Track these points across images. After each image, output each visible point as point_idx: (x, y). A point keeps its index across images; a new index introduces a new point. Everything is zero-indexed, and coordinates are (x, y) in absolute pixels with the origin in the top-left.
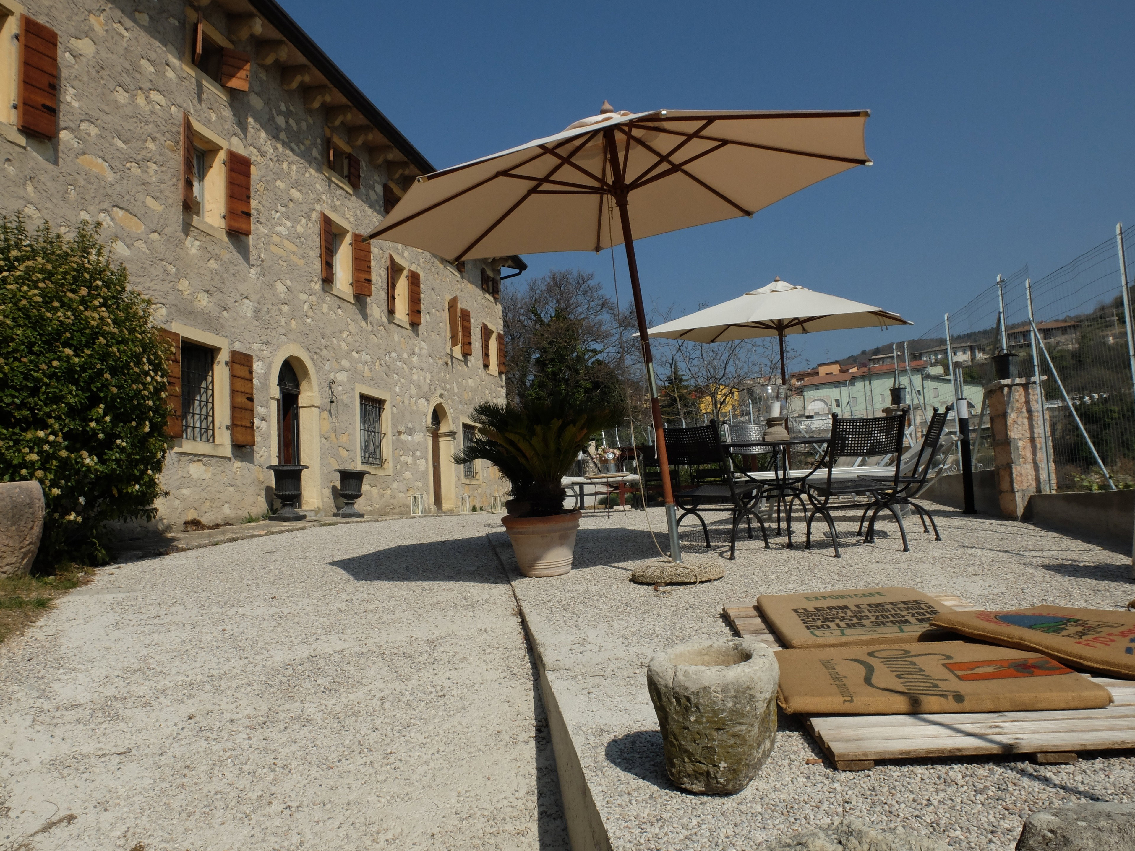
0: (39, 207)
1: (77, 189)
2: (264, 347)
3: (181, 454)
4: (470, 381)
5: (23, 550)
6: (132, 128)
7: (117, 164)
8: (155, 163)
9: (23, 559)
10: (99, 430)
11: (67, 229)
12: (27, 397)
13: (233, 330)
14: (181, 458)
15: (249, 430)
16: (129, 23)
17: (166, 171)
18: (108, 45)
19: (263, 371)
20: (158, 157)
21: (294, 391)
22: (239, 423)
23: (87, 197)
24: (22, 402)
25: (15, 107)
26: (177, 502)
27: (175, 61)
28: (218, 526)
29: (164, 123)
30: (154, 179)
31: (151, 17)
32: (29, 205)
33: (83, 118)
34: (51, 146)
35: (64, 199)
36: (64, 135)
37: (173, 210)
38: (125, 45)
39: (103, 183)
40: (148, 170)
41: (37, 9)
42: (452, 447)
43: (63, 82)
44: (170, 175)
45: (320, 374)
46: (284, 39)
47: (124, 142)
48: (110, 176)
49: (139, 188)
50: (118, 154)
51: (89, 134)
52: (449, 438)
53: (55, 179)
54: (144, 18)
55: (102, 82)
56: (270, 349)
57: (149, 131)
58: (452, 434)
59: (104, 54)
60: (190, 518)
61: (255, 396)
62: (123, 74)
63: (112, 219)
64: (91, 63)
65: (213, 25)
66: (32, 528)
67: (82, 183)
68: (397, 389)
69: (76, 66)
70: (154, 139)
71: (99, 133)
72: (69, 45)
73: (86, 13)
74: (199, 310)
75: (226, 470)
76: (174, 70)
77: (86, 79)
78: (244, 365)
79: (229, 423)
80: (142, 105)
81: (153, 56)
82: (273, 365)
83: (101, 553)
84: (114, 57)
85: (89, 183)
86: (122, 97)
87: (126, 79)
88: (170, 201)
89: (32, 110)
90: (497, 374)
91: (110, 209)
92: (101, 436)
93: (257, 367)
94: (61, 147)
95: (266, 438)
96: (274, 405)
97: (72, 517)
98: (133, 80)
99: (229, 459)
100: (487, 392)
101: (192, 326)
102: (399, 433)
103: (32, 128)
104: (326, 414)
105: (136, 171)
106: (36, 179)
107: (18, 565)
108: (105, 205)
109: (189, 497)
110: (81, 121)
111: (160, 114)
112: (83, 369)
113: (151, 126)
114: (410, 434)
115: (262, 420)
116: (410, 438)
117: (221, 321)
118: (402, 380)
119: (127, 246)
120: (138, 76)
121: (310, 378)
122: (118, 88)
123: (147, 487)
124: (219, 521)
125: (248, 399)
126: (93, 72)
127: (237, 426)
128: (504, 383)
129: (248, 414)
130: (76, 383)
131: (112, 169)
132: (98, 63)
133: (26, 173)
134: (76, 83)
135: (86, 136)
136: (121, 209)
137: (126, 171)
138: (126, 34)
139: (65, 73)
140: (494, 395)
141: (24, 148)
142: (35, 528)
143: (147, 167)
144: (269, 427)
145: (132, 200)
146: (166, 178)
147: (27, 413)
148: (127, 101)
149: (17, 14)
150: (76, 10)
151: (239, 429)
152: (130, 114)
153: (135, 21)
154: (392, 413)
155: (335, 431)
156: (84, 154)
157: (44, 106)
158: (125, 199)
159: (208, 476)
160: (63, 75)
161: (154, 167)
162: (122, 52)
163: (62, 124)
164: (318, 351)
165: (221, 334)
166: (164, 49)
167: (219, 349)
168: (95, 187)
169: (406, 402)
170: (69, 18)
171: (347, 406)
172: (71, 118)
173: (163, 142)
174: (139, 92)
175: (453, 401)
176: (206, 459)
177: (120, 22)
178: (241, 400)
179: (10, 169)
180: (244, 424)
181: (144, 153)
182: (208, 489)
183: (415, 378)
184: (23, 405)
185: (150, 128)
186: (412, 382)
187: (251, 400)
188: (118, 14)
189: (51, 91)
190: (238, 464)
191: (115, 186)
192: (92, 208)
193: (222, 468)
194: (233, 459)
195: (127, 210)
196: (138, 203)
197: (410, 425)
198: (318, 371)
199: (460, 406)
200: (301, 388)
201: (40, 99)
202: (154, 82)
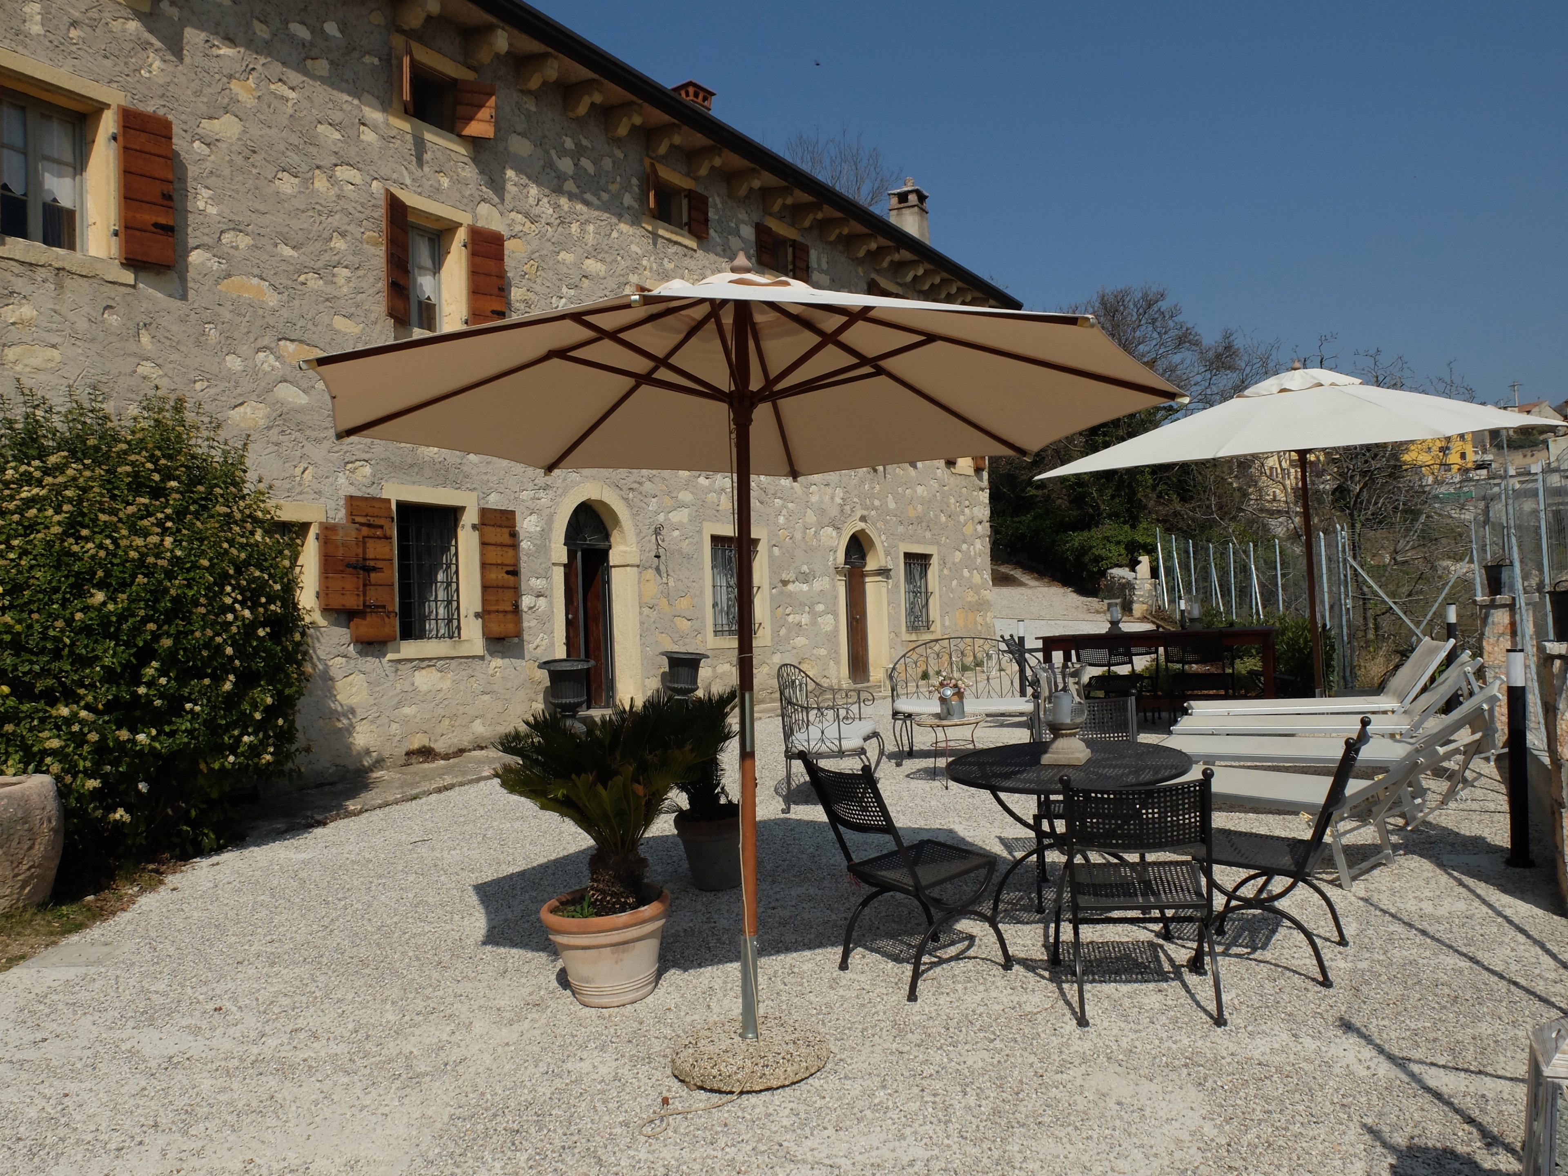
0: (159, 361)
1: (220, 326)
2: (541, 494)
3: (399, 661)
4: (920, 490)
5: (19, 878)
6: (305, 226)
7: (284, 281)
8: (346, 267)
9: (23, 888)
10: (154, 695)
11: (206, 384)
12: (48, 662)
13: (485, 478)
14: (400, 666)
15: (510, 617)
16: (295, 77)
17: (365, 275)
18: (262, 117)
19: (538, 529)
20: (351, 258)
21: (602, 545)
22: (495, 608)
23: (236, 335)
24: (42, 669)
25: (116, 234)
26: (394, 726)
27: (375, 116)
28: (462, 751)
29: (359, 208)
30: (345, 290)
31: (332, 62)
32: (144, 363)
33: (225, 227)
34: (175, 275)
35: (198, 344)
36: (195, 257)
37: (378, 327)
38: (290, 111)
39: (260, 312)
40: (335, 279)
41: (146, 92)
42: (884, 590)
43: (191, 183)
44: (372, 280)
45: (640, 518)
46: (550, 50)
47: (293, 248)
48: (272, 300)
49: (321, 307)
50: (284, 266)
51: (236, 248)
52: (879, 578)
53: (183, 320)
54: (322, 66)
55: (254, 171)
56: (551, 494)
57: (335, 224)
58: (884, 572)
59: (256, 131)
60: (416, 746)
61: (523, 565)
62: (288, 153)
63: (277, 358)
64: (234, 148)
65: (439, 51)
66: (31, 848)
67: (227, 315)
68: (781, 520)
69: (212, 158)
70: (343, 235)
71: (252, 242)
72: (199, 131)
73: (225, 80)
74: (427, 458)
75: (475, 674)
76: (374, 129)
77: (227, 172)
78: (500, 526)
79: (479, 610)
80: (323, 189)
81: (338, 116)
82: (557, 518)
83: (209, 838)
84: (273, 132)
85: (239, 314)
86: (287, 185)
87: (294, 158)
88: (373, 317)
89: (138, 233)
90: (971, 472)
91: (273, 345)
92: (158, 703)
93: (527, 525)
94: (191, 274)
95: (545, 621)
96: (559, 575)
97: (120, 814)
98: (305, 159)
99: (482, 658)
100: (952, 500)
101: (414, 483)
102: (785, 583)
103: (139, 258)
104: (650, 574)
105: (314, 283)
106: (154, 325)
107: (16, 896)
108: (266, 341)
109: (415, 717)
110: (222, 232)
111: (353, 196)
112: (122, 617)
113: (337, 216)
114: (806, 582)
115: (538, 596)
116: (805, 587)
117: (465, 468)
118: (790, 505)
119: (303, 391)
120: (313, 150)
121: (621, 527)
122: (280, 175)
123: (246, 758)
124: (465, 744)
125: (508, 573)
126: (239, 160)
127: (489, 612)
128: (985, 483)
129: (509, 594)
130: (115, 637)
131: (275, 288)
132: (246, 146)
133: (138, 319)
134: (212, 181)
135: (232, 251)
136: (292, 341)
137: (300, 287)
138: (292, 95)
139: (192, 171)
140: (967, 503)
141: (134, 287)
142: (37, 847)
143: (334, 275)
144: (551, 604)
145: (310, 325)
146: (364, 285)
147: (50, 682)
148: (296, 190)
149: (114, 107)
150: (207, 79)
151: (493, 616)
152: (302, 207)
153: (306, 73)
154: (771, 556)
155: (668, 596)
156: (229, 276)
157: (156, 225)
158: (298, 327)
159: (446, 684)
160: (190, 174)
161: (346, 272)
162: (286, 122)
163: (192, 242)
164: (635, 486)
165: (464, 488)
166: (356, 102)
167: (462, 509)
168: (247, 318)
169: (798, 536)
170: (198, 93)
171: (688, 557)
172: (206, 231)
173: (359, 236)
174: (317, 172)
175: (886, 522)
176: (442, 662)
177: (280, 80)
178: (498, 576)
179: (113, 319)
180: (501, 608)
181: (326, 257)
182: (446, 702)
183: (814, 499)
184: (45, 672)
185: (337, 220)
186: (808, 505)
187: (514, 573)
188: (277, 68)
189: (166, 203)
190: (497, 662)
191: (281, 312)
192: (244, 349)
193: (470, 671)
194: (488, 657)
195: (301, 342)
196: (320, 328)
197: (805, 568)
198: (635, 515)
199: (901, 529)
200: (612, 539)
201: (149, 217)
202: (342, 153)
